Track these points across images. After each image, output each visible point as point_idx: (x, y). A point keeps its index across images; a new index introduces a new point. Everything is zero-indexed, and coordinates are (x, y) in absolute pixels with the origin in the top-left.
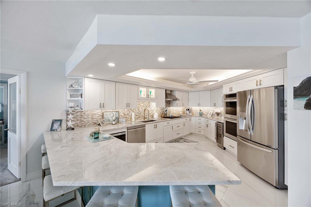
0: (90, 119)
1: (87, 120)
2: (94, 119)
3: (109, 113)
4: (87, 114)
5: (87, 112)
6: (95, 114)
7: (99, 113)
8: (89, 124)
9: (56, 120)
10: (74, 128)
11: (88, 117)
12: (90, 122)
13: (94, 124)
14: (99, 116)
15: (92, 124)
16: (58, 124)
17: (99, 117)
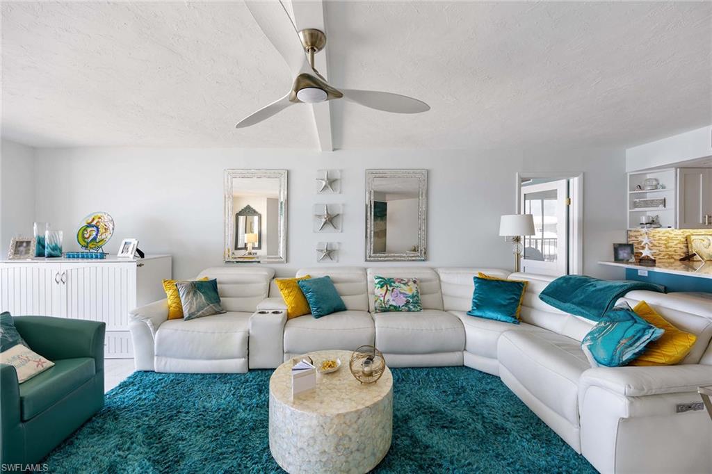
0: (662, 248)
1: (658, 248)
2: (670, 249)
3: (700, 237)
4: (657, 238)
5: (659, 234)
6: (672, 239)
7: (679, 237)
8: (660, 256)
9: (621, 245)
10: (654, 261)
11: (659, 243)
12: (663, 253)
13: (669, 258)
14: (679, 243)
15: (666, 257)
16: (626, 251)
17: (679, 245)
